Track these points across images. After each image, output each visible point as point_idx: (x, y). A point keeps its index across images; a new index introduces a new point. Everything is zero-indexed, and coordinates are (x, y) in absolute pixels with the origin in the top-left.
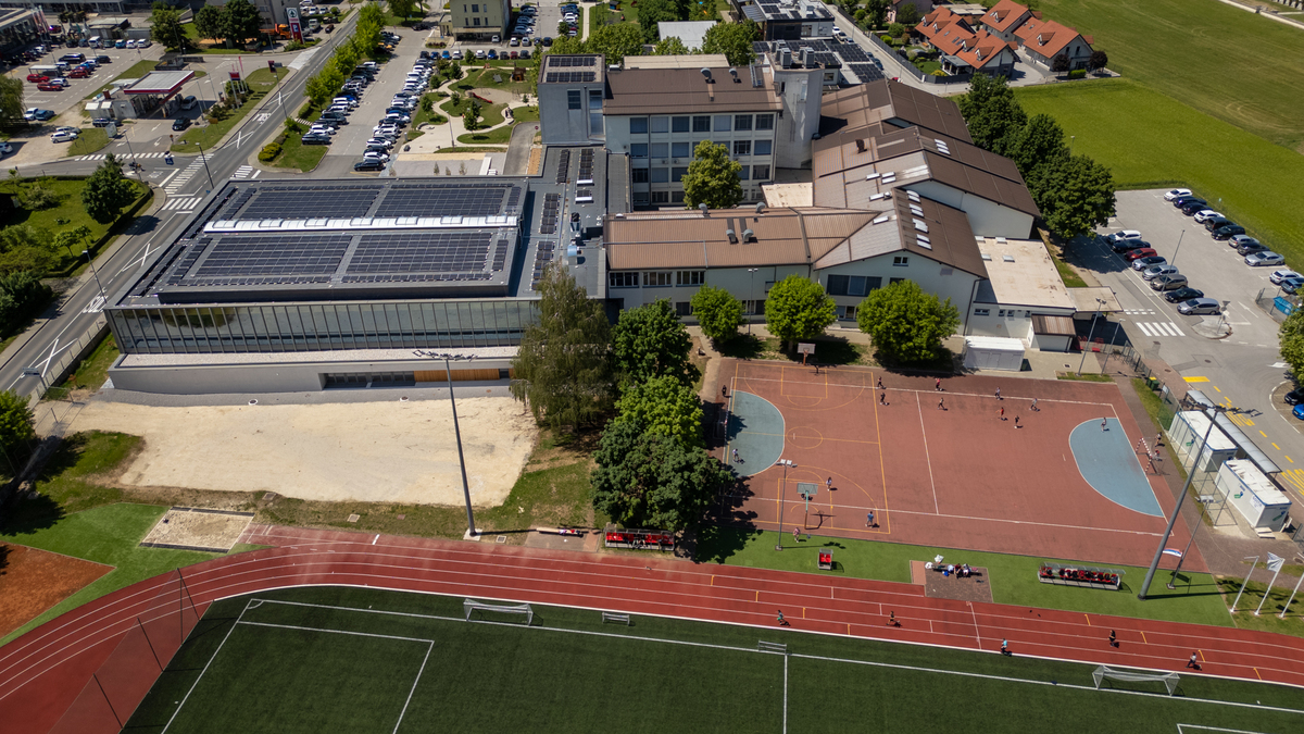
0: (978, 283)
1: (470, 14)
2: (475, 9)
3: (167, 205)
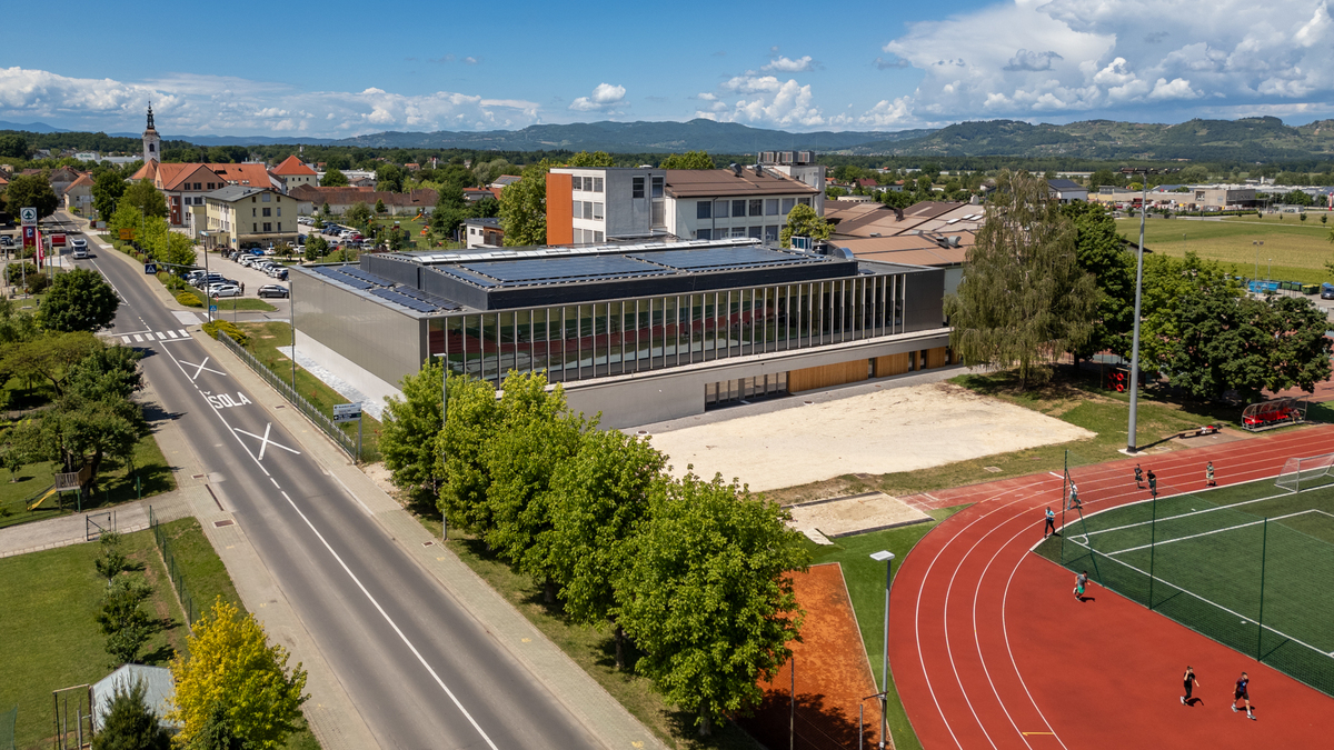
1: (261, 219)
2: (267, 212)
3: (126, 340)
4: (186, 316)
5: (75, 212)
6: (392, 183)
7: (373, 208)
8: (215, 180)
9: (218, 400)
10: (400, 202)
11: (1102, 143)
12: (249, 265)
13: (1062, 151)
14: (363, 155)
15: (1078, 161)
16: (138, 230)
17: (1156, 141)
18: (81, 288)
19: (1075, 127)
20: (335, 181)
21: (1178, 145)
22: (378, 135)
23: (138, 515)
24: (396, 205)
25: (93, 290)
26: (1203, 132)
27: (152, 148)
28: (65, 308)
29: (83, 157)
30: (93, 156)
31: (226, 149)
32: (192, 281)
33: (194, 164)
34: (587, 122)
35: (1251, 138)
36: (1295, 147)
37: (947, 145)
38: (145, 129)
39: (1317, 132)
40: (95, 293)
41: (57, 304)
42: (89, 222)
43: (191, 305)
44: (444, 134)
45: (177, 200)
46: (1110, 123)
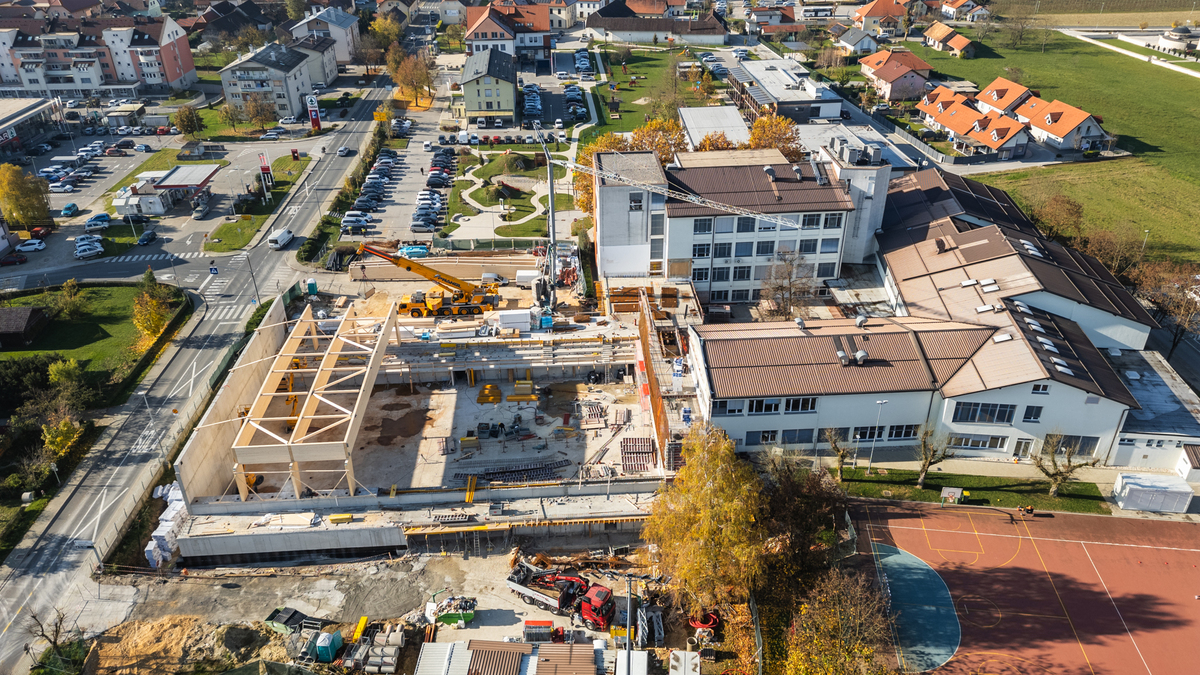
0: (1127, 412)
1: (483, 99)
3: (207, 315)
8: (497, 29)
10: (678, 31)
24: (675, 33)
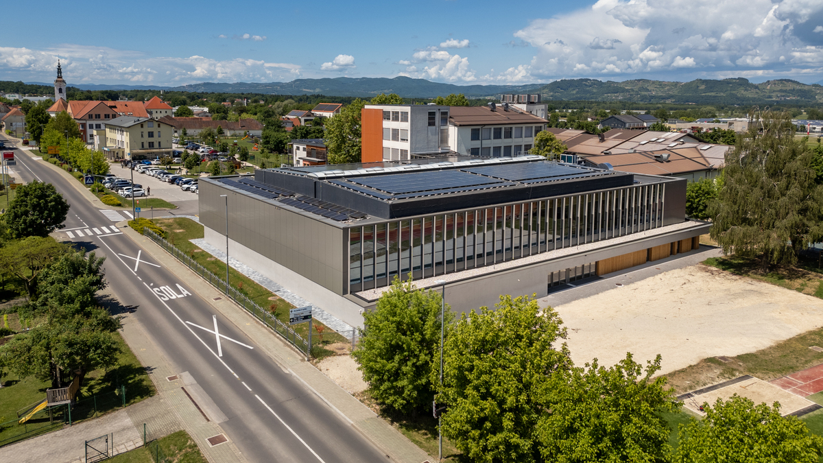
1: (147, 140)
2: (151, 135)
3: (71, 235)
4: (110, 213)
5: (10, 134)
6: (222, 114)
7: (216, 131)
8: (110, 112)
9: (161, 292)
10: (232, 127)
11: (643, 93)
12: (143, 172)
13: (620, 98)
14: (195, 97)
15: (632, 104)
16: (61, 147)
17: (675, 92)
18: (39, 197)
19: (628, 83)
20: (184, 113)
21: (688, 95)
22: (199, 85)
23: (128, 428)
24: (230, 129)
25: (49, 199)
26: (703, 87)
27: (60, 90)
28: (26, 213)
29: (11, 97)
30: (17, 97)
31: (104, 93)
32: (107, 185)
33: (95, 101)
34: (332, 78)
35: (731, 90)
36: (756, 96)
37: (552, 93)
38: (56, 78)
39: (769, 87)
40: (50, 202)
41: (20, 210)
42: (21, 141)
43: (113, 205)
44: (241, 84)
45: (84, 125)
46: (648, 81)
